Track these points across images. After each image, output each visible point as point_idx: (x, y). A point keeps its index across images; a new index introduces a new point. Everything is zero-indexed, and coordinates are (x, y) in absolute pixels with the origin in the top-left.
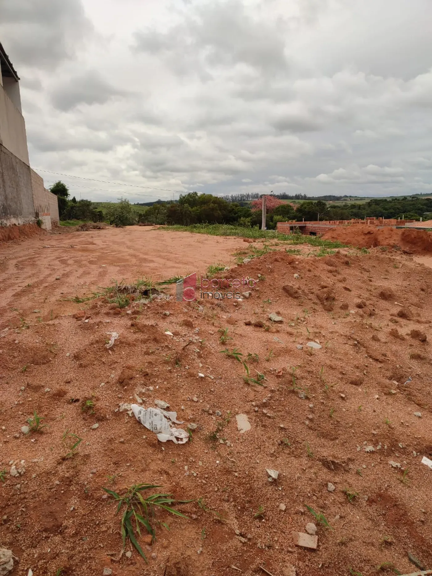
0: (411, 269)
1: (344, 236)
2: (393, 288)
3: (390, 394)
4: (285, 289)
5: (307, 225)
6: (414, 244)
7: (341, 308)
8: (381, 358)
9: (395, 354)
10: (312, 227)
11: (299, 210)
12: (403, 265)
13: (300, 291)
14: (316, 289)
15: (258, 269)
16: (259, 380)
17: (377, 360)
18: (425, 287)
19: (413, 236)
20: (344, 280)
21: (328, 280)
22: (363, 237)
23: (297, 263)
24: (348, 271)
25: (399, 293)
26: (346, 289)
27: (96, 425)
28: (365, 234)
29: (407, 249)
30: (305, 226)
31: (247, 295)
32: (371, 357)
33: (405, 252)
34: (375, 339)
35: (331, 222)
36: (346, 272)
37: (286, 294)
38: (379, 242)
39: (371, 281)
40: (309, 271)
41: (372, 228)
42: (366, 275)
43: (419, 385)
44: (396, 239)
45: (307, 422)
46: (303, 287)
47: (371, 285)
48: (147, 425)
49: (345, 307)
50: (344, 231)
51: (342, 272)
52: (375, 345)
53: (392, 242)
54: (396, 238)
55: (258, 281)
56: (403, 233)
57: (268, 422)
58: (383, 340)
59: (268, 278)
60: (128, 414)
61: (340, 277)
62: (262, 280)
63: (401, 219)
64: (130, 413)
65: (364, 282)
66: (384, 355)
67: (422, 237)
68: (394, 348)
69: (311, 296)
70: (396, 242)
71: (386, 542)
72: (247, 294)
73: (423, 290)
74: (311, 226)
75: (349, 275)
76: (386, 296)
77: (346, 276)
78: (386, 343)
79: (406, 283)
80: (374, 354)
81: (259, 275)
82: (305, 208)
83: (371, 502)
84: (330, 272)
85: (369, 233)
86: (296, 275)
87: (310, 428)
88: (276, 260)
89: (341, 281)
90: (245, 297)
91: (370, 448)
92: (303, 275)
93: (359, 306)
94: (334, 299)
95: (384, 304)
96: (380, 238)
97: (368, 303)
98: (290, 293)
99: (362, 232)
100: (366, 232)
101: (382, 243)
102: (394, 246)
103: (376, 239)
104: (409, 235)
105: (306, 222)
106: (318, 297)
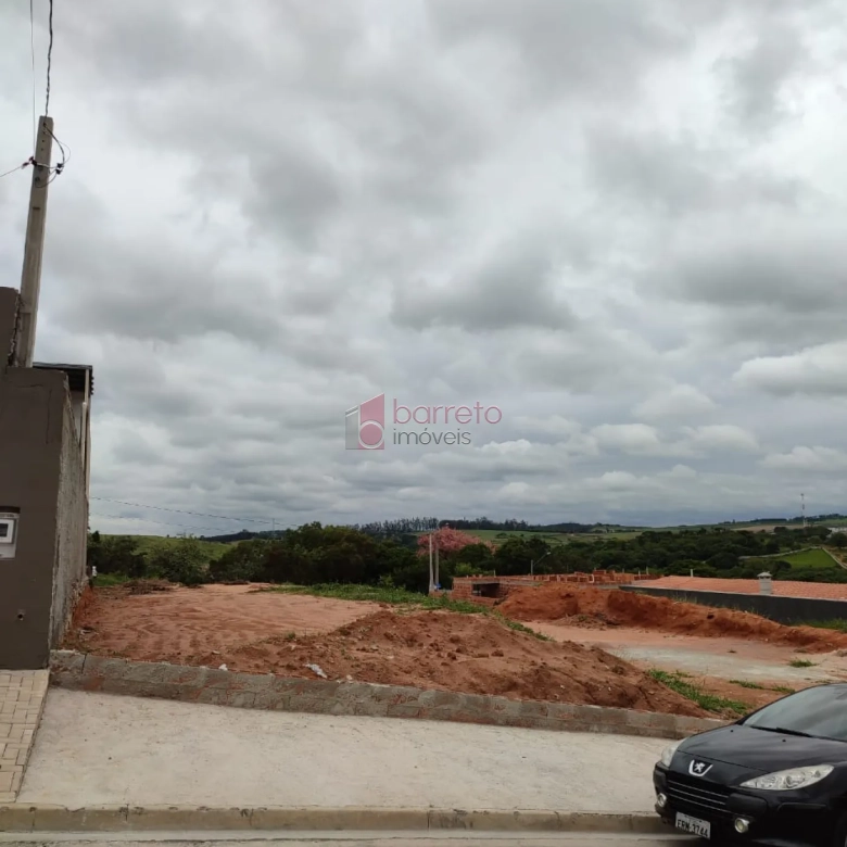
1: (534, 600)
2: (463, 636)
4: (385, 634)
5: (501, 582)
6: (623, 611)
7: (418, 645)
10: (507, 585)
13: (395, 636)
14: (406, 635)
16: (358, 666)
19: (620, 600)
20: (429, 630)
22: (560, 601)
24: (434, 625)
25: (465, 639)
26: (427, 635)
28: (563, 598)
30: (498, 584)
36: (432, 625)
37: (385, 638)
38: (579, 608)
40: (405, 624)
41: (573, 588)
44: (600, 605)
46: (398, 634)
47: (448, 634)
50: (535, 593)
51: (429, 625)
53: (595, 608)
54: (602, 604)
55: (368, 629)
56: (610, 597)
61: (426, 628)
65: (443, 632)
67: (631, 602)
69: (401, 639)
70: (600, 609)
72: (361, 637)
73: (484, 638)
74: (506, 583)
76: (454, 640)
77: (431, 628)
79: (473, 633)
81: (370, 626)
82: (510, 550)
84: (421, 625)
85: (568, 596)
86: (394, 626)
89: (426, 631)
92: (399, 627)
93: (432, 645)
94: (417, 641)
95: (452, 645)
96: (581, 603)
97: (440, 644)
98: (388, 637)
99: (559, 594)
100: (564, 594)
101: (583, 610)
102: (597, 615)
103: (577, 605)
104: (616, 599)
105: (499, 577)
106: (406, 639)
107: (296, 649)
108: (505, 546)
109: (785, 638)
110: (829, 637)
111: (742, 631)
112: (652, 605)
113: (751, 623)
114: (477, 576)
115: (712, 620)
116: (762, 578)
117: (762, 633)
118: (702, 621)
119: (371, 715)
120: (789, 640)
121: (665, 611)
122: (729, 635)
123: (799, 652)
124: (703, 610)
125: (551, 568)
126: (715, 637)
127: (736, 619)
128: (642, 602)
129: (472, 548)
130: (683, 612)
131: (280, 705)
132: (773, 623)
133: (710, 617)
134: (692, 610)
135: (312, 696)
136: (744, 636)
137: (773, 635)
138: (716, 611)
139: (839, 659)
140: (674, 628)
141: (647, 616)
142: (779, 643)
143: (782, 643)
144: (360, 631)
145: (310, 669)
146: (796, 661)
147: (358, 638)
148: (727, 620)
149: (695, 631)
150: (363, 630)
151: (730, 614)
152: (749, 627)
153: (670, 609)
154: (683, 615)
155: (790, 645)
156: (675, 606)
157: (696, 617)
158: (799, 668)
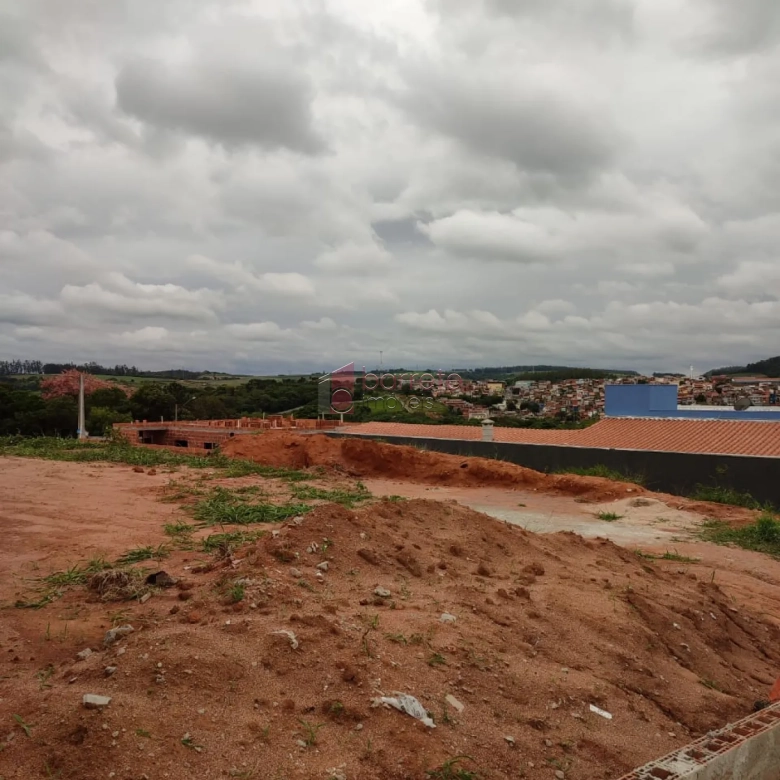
1: (256, 450)
2: (457, 540)
3: (533, 656)
4: (361, 554)
5: (169, 428)
6: (362, 461)
7: (428, 572)
8: (506, 622)
9: (515, 616)
10: (178, 431)
11: (138, 398)
13: (377, 555)
14: (392, 550)
15: (319, 531)
17: (504, 625)
19: (358, 449)
20: (408, 535)
21: (395, 537)
22: (285, 451)
23: (357, 517)
25: (466, 547)
26: (416, 547)
27: (360, 726)
28: (288, 447)
29: (352, 469)
30: (167, 431)
31: (325, 568)
32: (497, 622)
33: (352, 475)
34: (489, 602)
35: (213, 422)
36: (403, 524)
37: (364, 561)
38: (311, 459)
40: (373, 527)
41: (298, 436)
43: (548, 643)
44: (334, 455)
45: (501, 692)
46: (378, 550)
47: (436, 540)
48: (411, 713)
49: (431, 569)
51: (400, 525)
53: (330, 459)
54: (336, 453)
55: (326, 546)
56: (344, 446)
57: (473, 698)
58: (497, 602)
59: (335, 541)
60: (386, 708)
61: (402, 532)
64: (386, 705)
65: (426, 535)
66: (508, 618)
67: (372, 451)
68: (510, 609)
69: (391, 561)
70: (336, 459)
71: (606, 773)
72: (324, 565)
74: (176, 429)
75: (407, 527)
76: (455, 551)
77: (406, 530)
78: (500, 605)
79: (465, 533)
80: (499, 619)
81: (326, 539)
82: (148, 394)
83: (580, 747)
84: (389, 526)
85: (293, 445)
86: (363, 535)
87: (506, 697)
88: (332, 516)
89: (406, 537)
90: (323, 571)
91: (554, 705)
92: (370, 534)
93: (442, 567)
94: (414, 561)
95: (458, 561)
96: (312, 453)
97: (446, 563)
98: (366, 558)
99: (283, 444)
100: (289, 444)
101: (316, 460)
102: (334, 465)
103: (306, 455)
105: (167, 423)
106: (399, 560)
107: (302, 642)
108: (141, 391)
109: (555, 488)
110: (605, 486)
111: (505, 481)
112: (397, 455)
113: (512, 472)
114: (141, 421)
115: (466, 470)
116: (486, 424)
117: (526, 482)
118: (456, 471)
120: (560, 489)
121: (412, 461)
122: (489, 485)
123: (582, 501)
124: (454, 461)
126: (474, 488)
127: (495, 468)
128: (386, 451)
129: (106, 392)
130: (432, 461)
132: (535, 471)
133: (464, 466)
134: (442, 459)
136: (507, 486)
137: (541, 484)
138: (469, 460)
139: (635, 509)
140: (426, 478)
141: (392, 465)
142: (550, 493)
143: (554, 493)
144: (309, 550)
145: (402, 712)
146: (601, 513)
147: (320, 568)
148: (483, 469)
149: (450, 481)
150: (317, 549)
151: (485, 463)
152: (511, 476)
153: (417, 458)
154: (433, 465)
155: (564, 495)
156: (422, 455)
157: (449, 466)
158: (614, 522)
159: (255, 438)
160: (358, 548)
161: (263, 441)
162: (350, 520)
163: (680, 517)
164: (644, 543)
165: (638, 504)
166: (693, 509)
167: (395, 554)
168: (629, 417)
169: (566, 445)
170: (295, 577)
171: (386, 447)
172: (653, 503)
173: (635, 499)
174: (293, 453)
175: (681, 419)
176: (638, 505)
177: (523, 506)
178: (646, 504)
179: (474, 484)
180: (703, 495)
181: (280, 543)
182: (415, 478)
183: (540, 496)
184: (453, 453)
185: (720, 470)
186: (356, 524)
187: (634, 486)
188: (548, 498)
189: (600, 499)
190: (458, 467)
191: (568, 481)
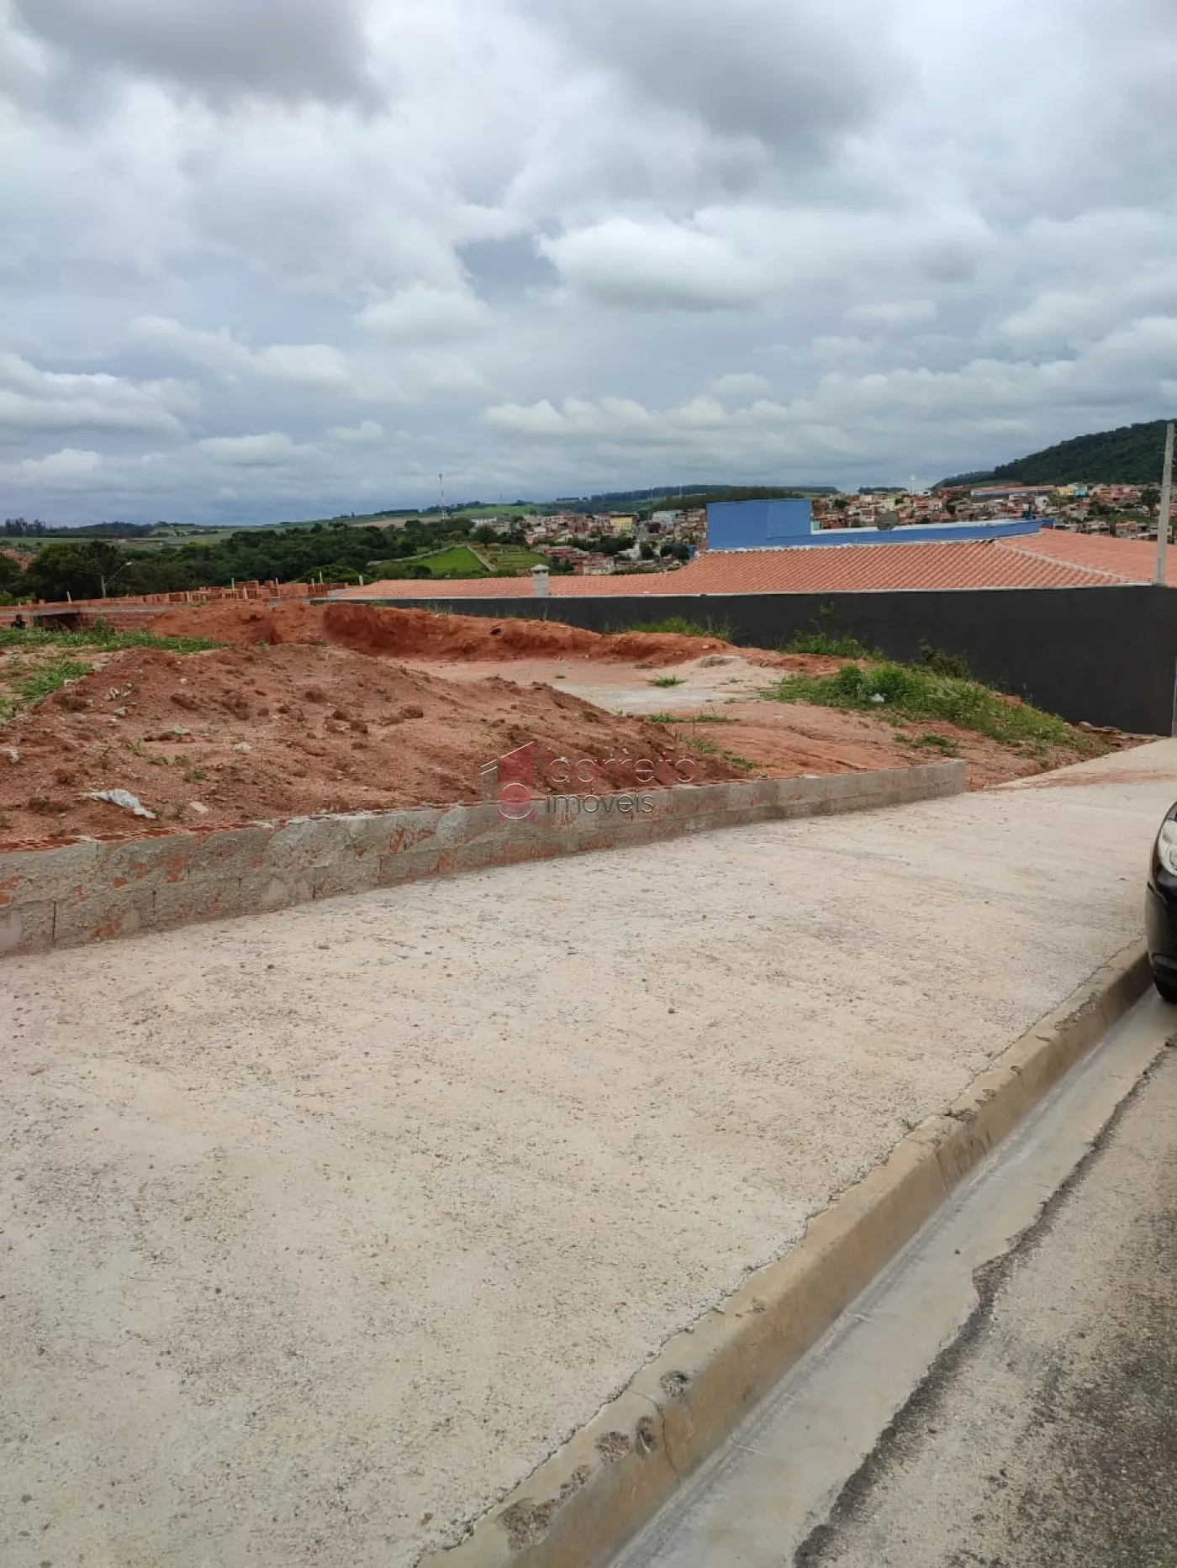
0: (341, 660)
2: (322, 686)
3: (335, 779)
4: (174, 699)
5: (82, 610)
6: (352, 634)
7: (259, 714)
8: (321, 752)
9: (336, 747)
10: (97, 614)
11: (37, 568)
12: (330, 656)
13: (196, 700)
14: (219, 696)
15: (123, 677)
16: (198, 776)
17: (317, 755)
18: (362, 682)
19: (347, 619)
20: (252, 682)
21: (232, 683)
22: (243, 628)
23: (179, 663)
24: (254, 670)
25: (331, 693)
26: (257, 692)
27: (63, 815)
28: (246, 622)
30: (79, 614)
31: (123, 713)
32: (309, 753)
34: (309, 736)
35: (149, 597)
36: (252, 671)
37: (178, 706)
38: (279, 637)
39: (290, 681)
40: (201, 673)
42: (281, 674)
43: (364, 769)
44: (314, 629)
45: (261, 800)
46: (199, 695)
47: (293, 686)
48: (119, 802)
49: (264, 713)
51: (246, 672)
52: (312, 742)
53: (307, 634)
54: (315, 626)
55: (129, 693)
56: (327, 615)
57: (223, 804)
58: (321, 736)
59: (143, 687)
60: (93, 799)
61: (245, 679)
62: (136, 692)
63: (317, 580)
64: (95, 798)
65: (280, 682)
66: (324, 749)
67: (366, 619)
68: (334, 742)
69: (213, 705)
70: (316, 635)
72: (121, 711)
73: (361, 685)
74: (93, 610)
75: (255, 674)
76: (313, 697)
77: (253, 677)
78: (323, 739)
79: (337, 679)
80: (313, 750)
81: (130, 685)
82: (57, 562)
84: (230, 672)
85: (254, 618)
86: (183, 680)
87: (265, 804)
88: (146, 662)
89: (248, 684)
90: (119, 716)
92: (194, 681)
93: (282, 711)
94: (246, 705)
95: (315, 707)
96: (280, 627)
97: (292, 707)
98: (181, 703)
99: (238, 617)
100: (246, 617)
101: (287, 637)
103: (273, 631)
104: (339, 617)
105: (77, 602)
106: (224, 705)
107: (24, 757)
109: (613, 651)
110: (676, 644)
111: (548, 648)
112: (402, 622)
113: (558, 635)
114: (36, 602)
115: (498, 637)
116: (535, 573)
117: (577, 647)
118: (484, 640)
119: (348, 890)
120: (619, 653)
121: (424, 630)
122: (529, 656)
123: (643, 667)
124: (482, 625)
125: (128, 588)
126: (509, 660)
127: (537, 631)
128: (386, 618)
130: (451, 628)
131: (131, 920)
132: (590, 632)
133: (496, 632)
134: (465, 625)
135: (212, 875)
136: (552, 655)
137: (594, 649)
138: (504, 624)
139: (704, 670)
140: (442, 653)
141: (396, 638)
142: (606, 659)
143: (610, 659)
144: (107, 697)
145: (110, 802)
146: (658, 679)
147: (115, 714)
148: (521, 634)
149: (477, 654)
150: (117, 696)
151: (523, 625)
152: (557, 641)
153: (431, 625)
154: (452, 634)
155: (623, 660)
156: (438, 620)
157: (476, 633)
158: (671, 689)
159: (195, 613)
160: (172, 694)
161: (207, 616)
162: (169, 665)
163: (757, 675)
164: (689, 707)
165: (712, 663)
166: (781, 664)
167: (220, 699)
168: (739, 550)
169: (646, 594)
170: (80, 722)
171: (386, 612)
172: (731, 661)
173: (708, 658)
174: (256, 630)
175: (808, 547)
176: (712, 665)
177: (562, 677)
178: (721, 662)
179: (510, 656)
180: (799, 646)
181: (70, 691)
182: (428, 653)
183: (591, 665)
184: (478, 615)
185: (823, 611)
186: (176, 669)
187: (713, 641)
188: (603, 666)
189: (667, 662)
190: (488, 635)
191: (630, 641)
